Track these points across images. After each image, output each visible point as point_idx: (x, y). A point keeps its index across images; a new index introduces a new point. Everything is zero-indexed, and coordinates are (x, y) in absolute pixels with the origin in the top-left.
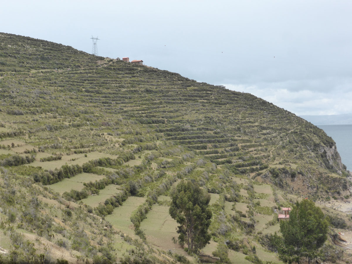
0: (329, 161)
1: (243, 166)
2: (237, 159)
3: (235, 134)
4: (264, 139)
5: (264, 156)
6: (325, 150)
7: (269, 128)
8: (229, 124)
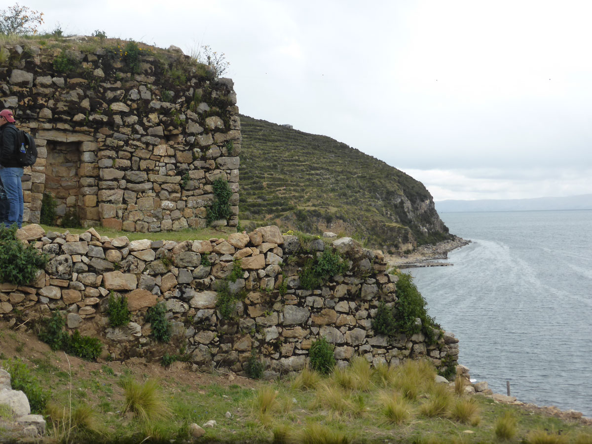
0: (408, 214)
1: (259, 205)
2: (255, 199)
3: (266, 172)
4: (307, 179)
5: (294, 196)
6: (402, 200)
7: (322, 168)
8: (263, 161)
